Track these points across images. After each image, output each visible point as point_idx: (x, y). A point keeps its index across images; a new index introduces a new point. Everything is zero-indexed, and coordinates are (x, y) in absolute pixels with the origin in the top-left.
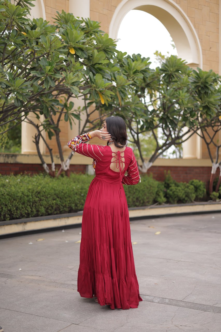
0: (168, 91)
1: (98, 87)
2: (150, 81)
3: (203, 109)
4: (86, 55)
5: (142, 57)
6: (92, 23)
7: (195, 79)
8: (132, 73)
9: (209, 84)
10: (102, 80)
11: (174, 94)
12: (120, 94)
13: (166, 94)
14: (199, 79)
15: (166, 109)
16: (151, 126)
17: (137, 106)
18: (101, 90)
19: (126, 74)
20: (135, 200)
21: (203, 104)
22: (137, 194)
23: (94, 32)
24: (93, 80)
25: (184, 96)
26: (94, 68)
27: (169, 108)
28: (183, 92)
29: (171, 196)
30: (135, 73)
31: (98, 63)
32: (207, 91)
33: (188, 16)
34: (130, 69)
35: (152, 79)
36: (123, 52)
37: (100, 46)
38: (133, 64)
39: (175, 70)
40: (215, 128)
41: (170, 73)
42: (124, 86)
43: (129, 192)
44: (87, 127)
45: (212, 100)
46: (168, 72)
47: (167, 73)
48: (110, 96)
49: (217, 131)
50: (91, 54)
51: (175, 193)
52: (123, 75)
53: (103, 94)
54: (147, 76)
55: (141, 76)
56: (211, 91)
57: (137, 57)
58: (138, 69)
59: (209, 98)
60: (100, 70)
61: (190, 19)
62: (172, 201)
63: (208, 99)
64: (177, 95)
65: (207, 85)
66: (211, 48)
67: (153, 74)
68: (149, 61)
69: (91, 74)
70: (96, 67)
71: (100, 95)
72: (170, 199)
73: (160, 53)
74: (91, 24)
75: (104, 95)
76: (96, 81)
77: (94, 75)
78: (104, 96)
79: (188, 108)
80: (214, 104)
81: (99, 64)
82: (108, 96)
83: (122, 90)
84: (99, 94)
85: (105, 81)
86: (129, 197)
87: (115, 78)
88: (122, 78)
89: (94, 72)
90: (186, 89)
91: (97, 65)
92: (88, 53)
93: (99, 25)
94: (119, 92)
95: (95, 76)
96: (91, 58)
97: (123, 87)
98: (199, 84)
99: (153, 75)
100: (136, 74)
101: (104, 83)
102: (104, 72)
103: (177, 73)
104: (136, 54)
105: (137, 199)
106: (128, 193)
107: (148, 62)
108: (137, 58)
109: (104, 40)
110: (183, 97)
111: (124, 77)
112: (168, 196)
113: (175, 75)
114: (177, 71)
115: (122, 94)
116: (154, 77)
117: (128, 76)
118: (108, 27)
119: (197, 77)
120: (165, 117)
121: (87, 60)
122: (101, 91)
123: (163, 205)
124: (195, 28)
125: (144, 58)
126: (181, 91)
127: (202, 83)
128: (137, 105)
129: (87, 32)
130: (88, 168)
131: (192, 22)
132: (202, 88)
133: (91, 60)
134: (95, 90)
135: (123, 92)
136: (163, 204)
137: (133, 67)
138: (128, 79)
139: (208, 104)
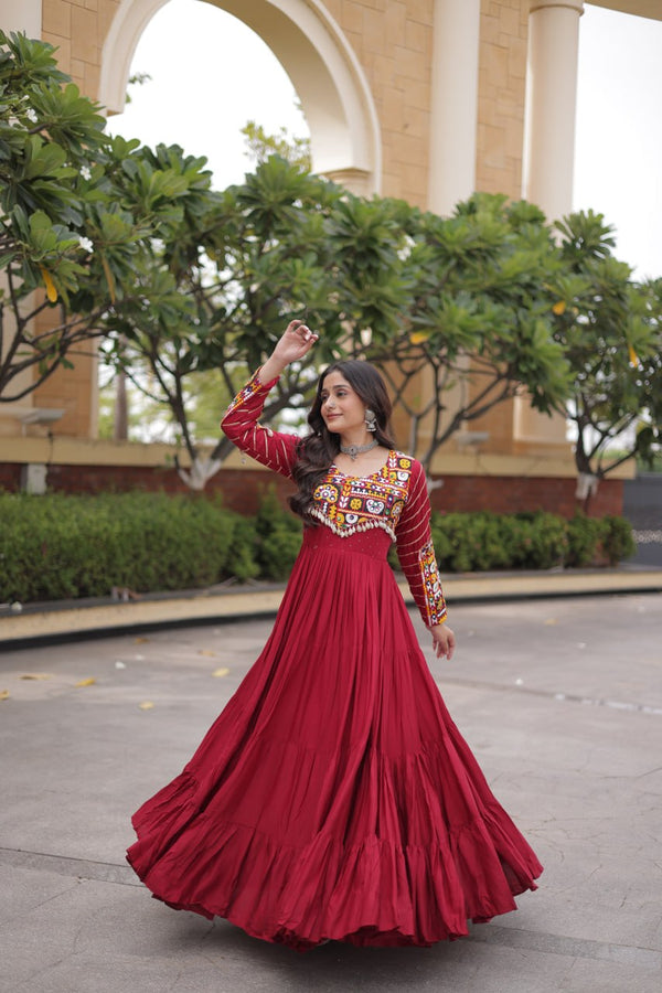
0: (264, 258)
1: (39, 249)
2: (211, 227)
3: (364, 317)
4: (5, 151)
5: (185, 156)
6: (31, 47)
7: (341, 226)
8: (147, 203)
9: (381, 244)
10: (51, 231)
11: (278, 271)
12: (111, 267)
13: (258, 267)
14: (353, 228)
15: (259, 310)
16: (215, 359)
17: (166, 302)
18: (49, 258)
19: (129, 207)
20: (165, 569)
21: (362, 300)
22: (171, 552)
23: (38, 75)
24: (23, 230)
25: (309, 278)
26: (30, 190)
27: (265, 306)
28: (304, 264)
29: (273, 558)
30: (157, 205)
31: (43, 175)
32: (375, 264)
33: (342, 29)
34: (142, 192)
35: (217, 220)
36: (127, 140)
37: (55, 121)
38: (153, 178)
39: (281, 199)
40: (407, 366)
41: (266, 207)
42: (123, 244)
43: (149, 548)
44: (23, 354)
45: (388, 291)
46: (263, 204)
47: (259, 206)
48: (74, 278)
49: (410, 375)
50: (23, 150)
51: (287, 550)
52: (121, 211)
53: (52, 271)
54: (198, 214)
55: (176, 215)
56: (386, 264)
57: (169, 155)
58: (167, 194)
59: (383, 285)
60: (50, 196)
61: (347, 36)
62: (277, 575)
63: (377, 289)
64: (286, 272)
65: (376, 247)
66: (406, 126)
67: (216, 206)
68: (205, 168)
69: (18, 210)
70: (34, 188)
71: (45, 273)
72: (273, 568)
73: (261, 128)
74: (28, 53)
75: (56, 274)
76: (33, 232)
77: (29, 211)
78: (56, 278)
79: (322, 311)
80: (396, 302)
81: (47, 179)
82: (70, 280)
83: (119, 255)
84: (43, 271)
85: (62, 232)
86: (147, 563)
87: (98, 220)
88: (117, 221)
89: (30, 203)
90: (313, 258)
91: (41, 181)
92: (13, 146)
93: (52, 56)
94: (110, 261)
95: (31, 217)
96: (20, 161)
97: (122, 248)
98: (353, 243)
99: (217, 211)
100: (161, 208)
101: (58, 240)
102: (61, 204)
103: (287, 209)
104: (168, 145)
105: (172, 567)
106: (143, 551)
107: (200, 172)
108: (167, 159)
109: (66, 101)
110: (305, 281)
111: (123, 218)
112: (266, 558)
113: (283, 213)
114: (289, 201)
115: (117, 269)
116: (220, 215)
117: (138, 214)
118: (100, 50)
119: (347, 220)
120: (253, 333)
121: (10, 165)
122: (46, 264)
123: (251, 585)
124: (362, 61)
125: (191, 158)
126: (299, 263)
127: (361, 241)
128: (168, 299)
129: (16, 73)
130: (26, 471)
131: (353, 46)
132: (361, 256)
133: (22, 166)
134: (30, 261)
135: (119, 263)
136: (251, 580)
137: (151, 188)
138: (135, 223)
139: (378, 302)
